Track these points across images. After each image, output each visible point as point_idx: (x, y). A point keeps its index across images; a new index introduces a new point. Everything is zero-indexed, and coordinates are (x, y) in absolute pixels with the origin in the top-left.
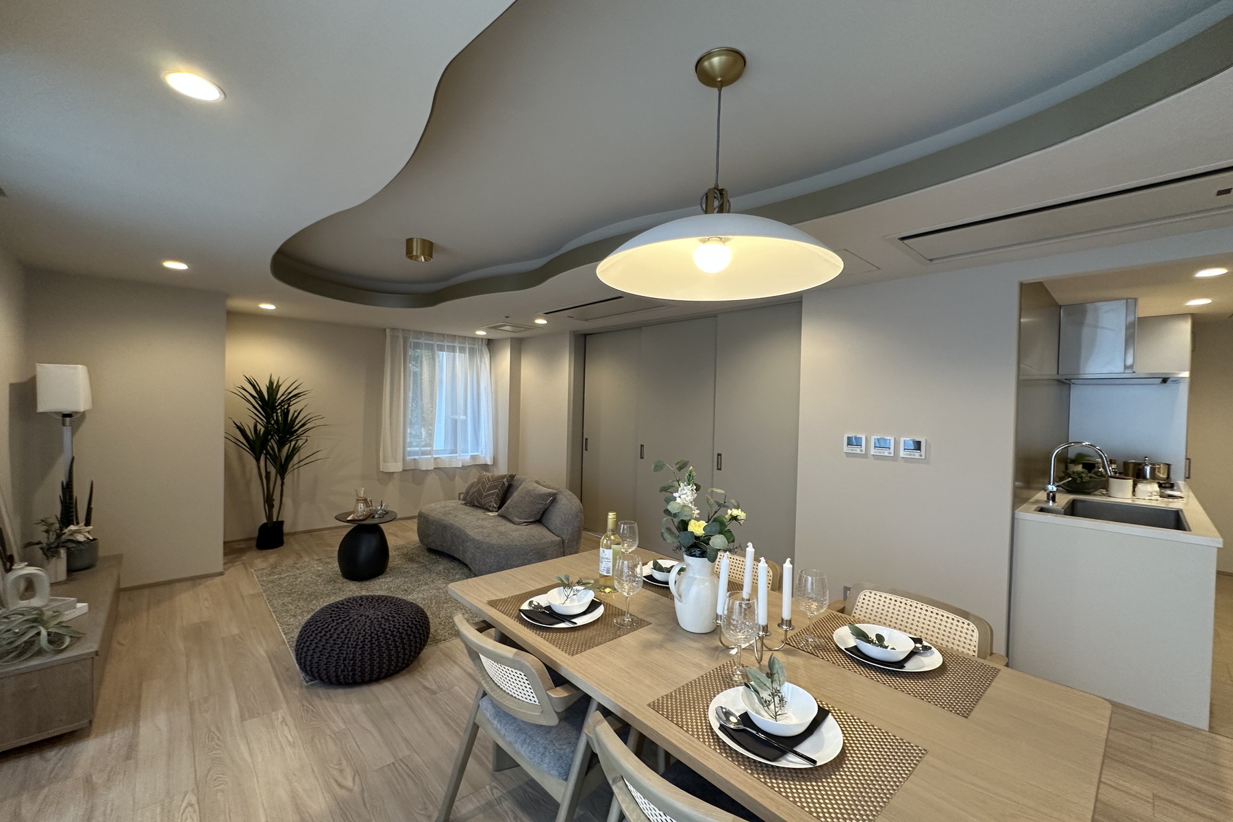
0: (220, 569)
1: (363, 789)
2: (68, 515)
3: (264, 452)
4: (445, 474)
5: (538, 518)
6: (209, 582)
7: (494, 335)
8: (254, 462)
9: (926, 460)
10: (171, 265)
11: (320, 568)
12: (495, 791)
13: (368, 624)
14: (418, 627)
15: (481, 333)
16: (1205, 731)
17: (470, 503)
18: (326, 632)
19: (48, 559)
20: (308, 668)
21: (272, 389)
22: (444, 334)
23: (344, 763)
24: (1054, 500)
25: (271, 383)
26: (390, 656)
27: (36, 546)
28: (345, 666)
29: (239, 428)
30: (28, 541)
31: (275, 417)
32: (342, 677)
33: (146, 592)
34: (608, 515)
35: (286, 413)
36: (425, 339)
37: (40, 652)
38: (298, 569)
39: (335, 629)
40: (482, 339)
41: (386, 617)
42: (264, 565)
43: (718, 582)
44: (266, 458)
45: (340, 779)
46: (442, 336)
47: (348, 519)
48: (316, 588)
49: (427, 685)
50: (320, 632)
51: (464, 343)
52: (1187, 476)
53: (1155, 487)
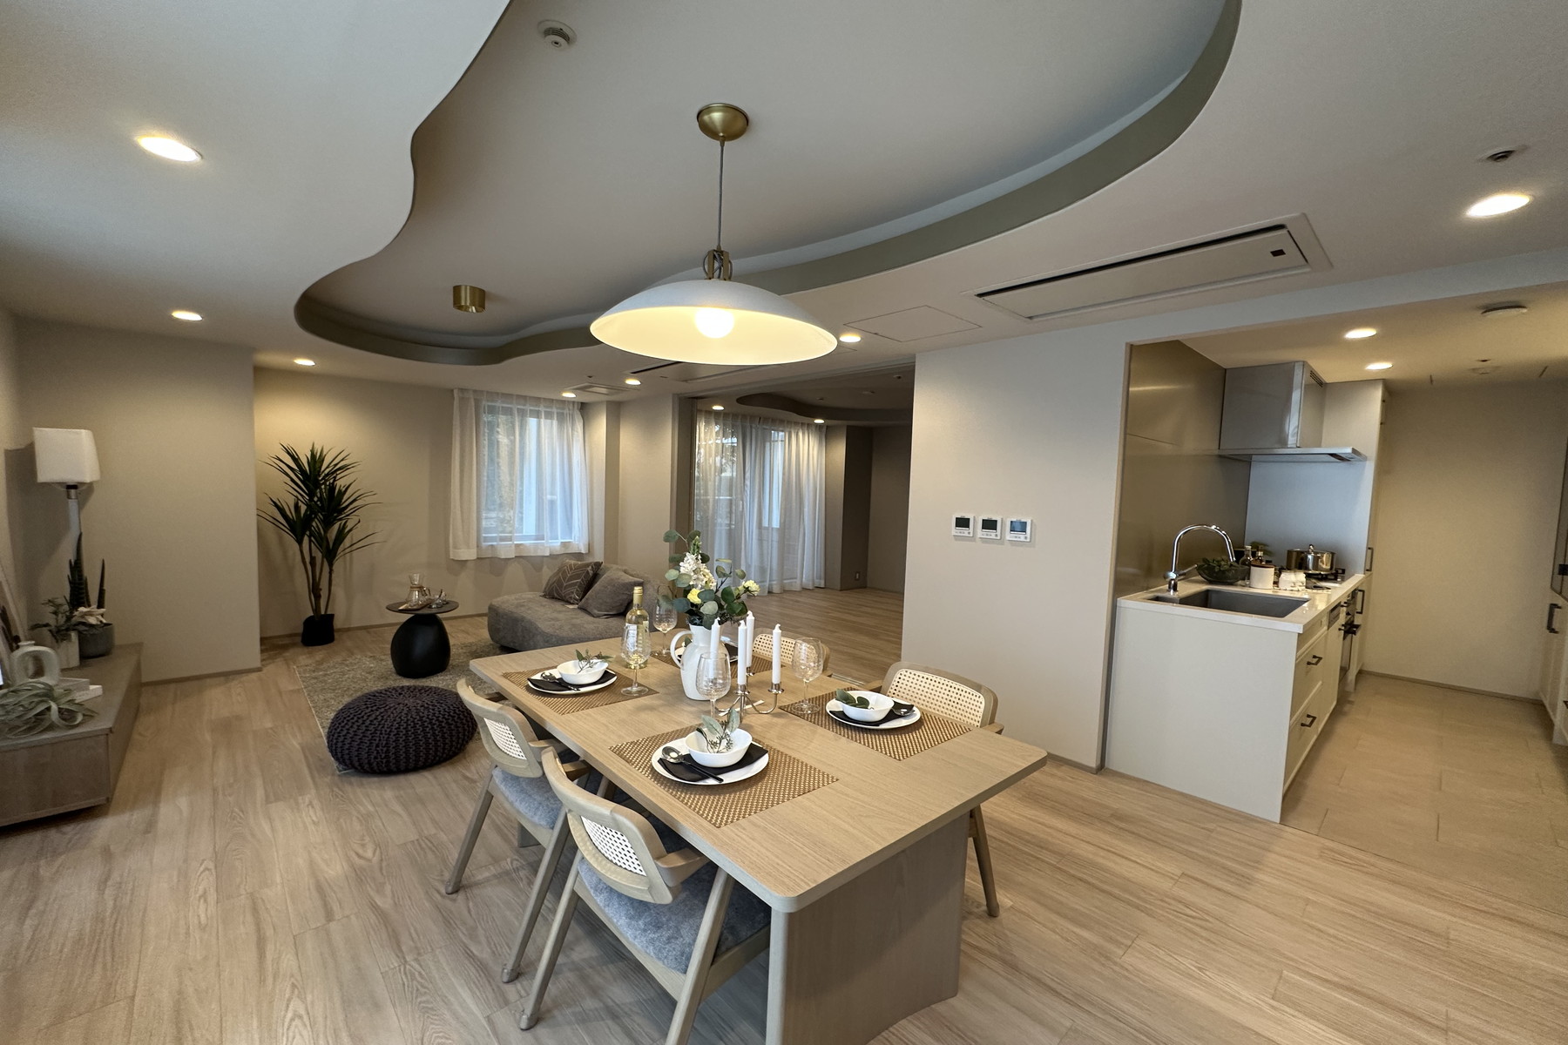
0: (258, 664)
1: (382, 860)
2: (79, 594)
3: (308, 533)
4: (528, 562)
5: (622, 611)
6: (245, 678)
7: (585, 398)
8: (296, 545)
9: (1031, 543)
10: (181, 315)
11: (372, 665)
12: (515, 862)
13: (405, 712)
14: (461, 716)
15: (569, 395)
16: (1276, 823)
17: (549, 595)
18: (359, 718)
19: (57, 642)
20: (339, 755)
21: (316, 460)
22: (526, 396)
23: (367, 839)
24: (1175, 590)
25: (313, 455)
26: (427, 743)
27: (44, 628)
28: (378, 753)
29: (276, 505)
30: (35, 623)
31: (319, 495)
32: (375, 764)
33: (173, 686)
34: (633, 590)
35: (332, 488)
36: (503, 402)
37: (51, 727)
38: (347, 666)
39: (369, 716)
40: (574, 402)
41: (426, 705)
42: (309, 661)
44: (310, 541)
45: (361, 851)
46: (523, 398)
47: (401, 608)
48: (365, 685)
49: (468, 774)
50: (353, 719)
51: (551, 407)
52: (1368, 568)
53: (1301, 576)
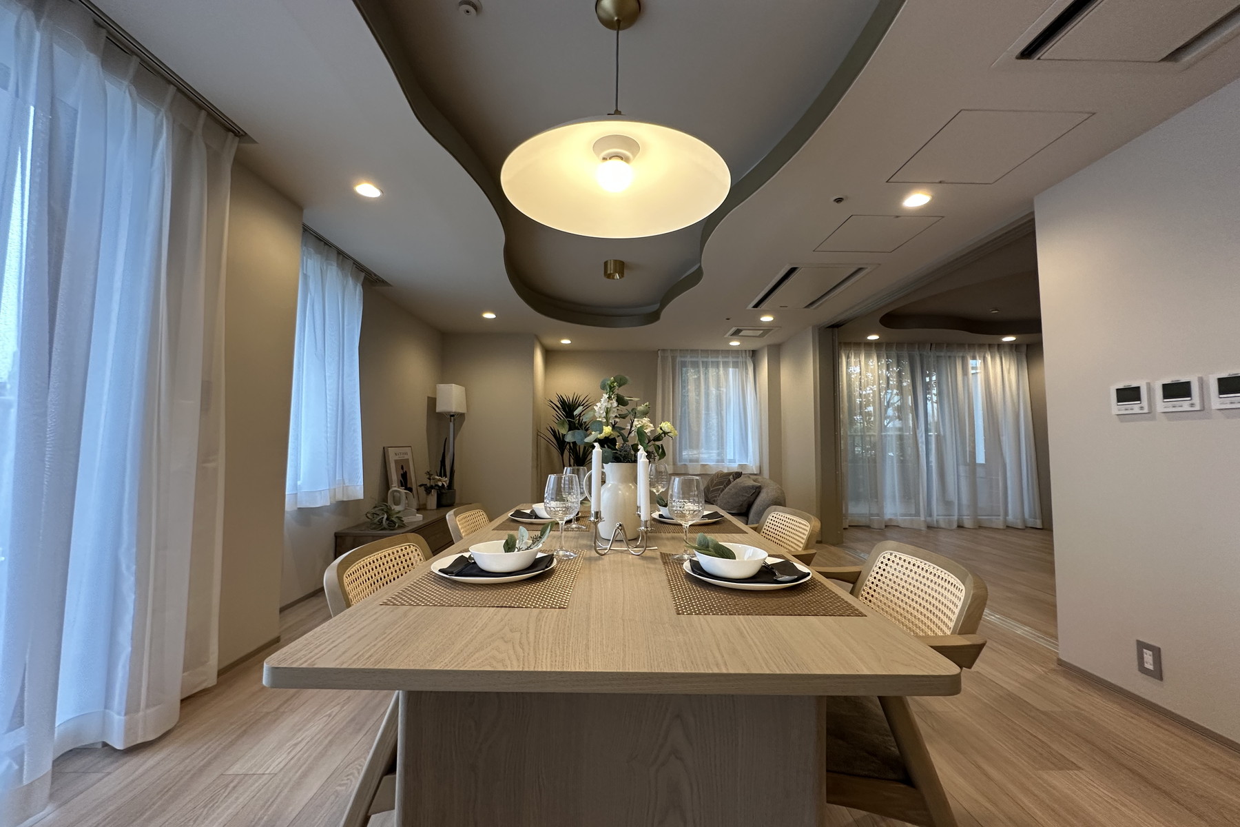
5: (744, 511)
8: (560, 456)
15: (735, 344)
19: (427, 494)
22: (707, 350)
40: (745, 351)
43: (636, 487)
46: (706, 352)
